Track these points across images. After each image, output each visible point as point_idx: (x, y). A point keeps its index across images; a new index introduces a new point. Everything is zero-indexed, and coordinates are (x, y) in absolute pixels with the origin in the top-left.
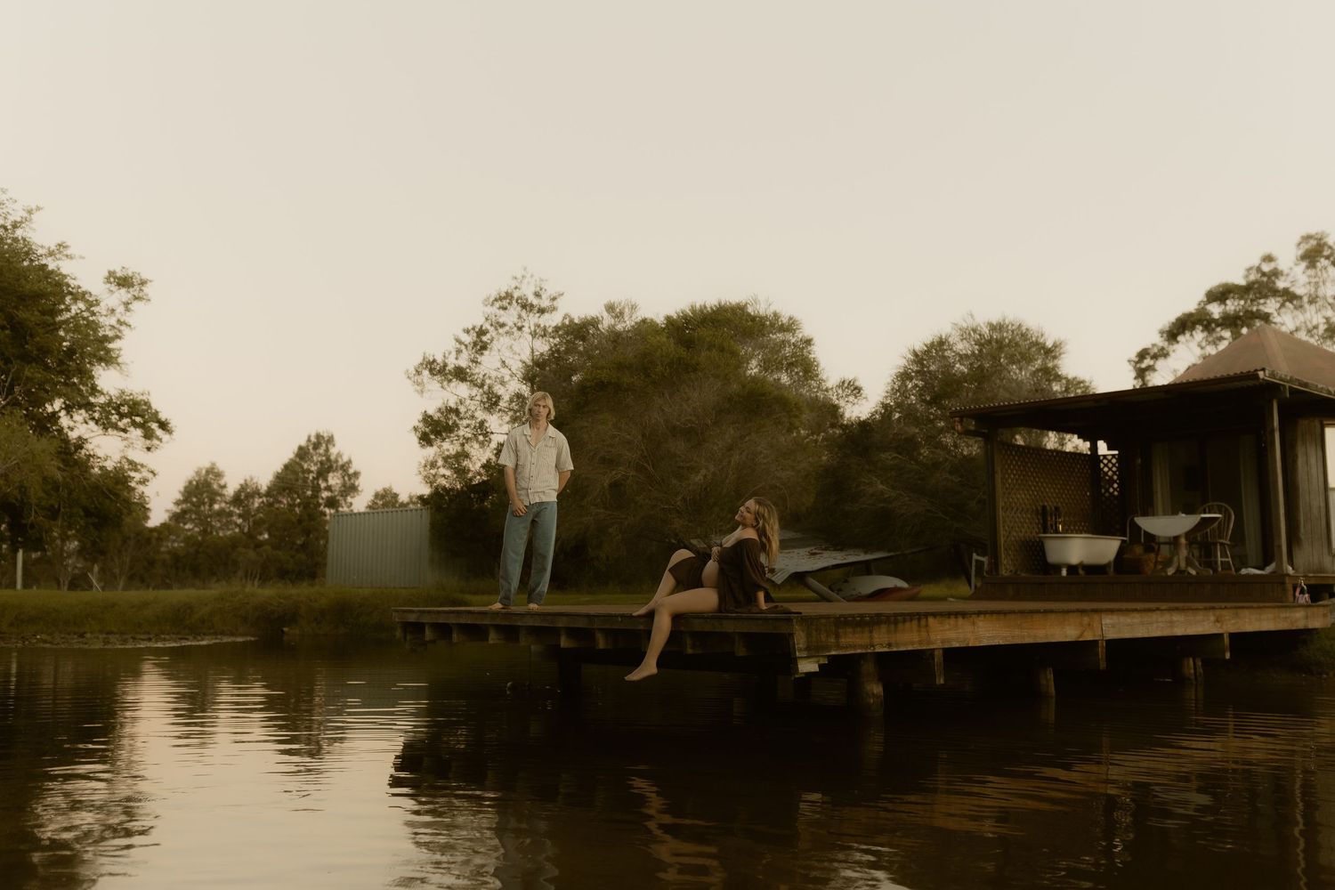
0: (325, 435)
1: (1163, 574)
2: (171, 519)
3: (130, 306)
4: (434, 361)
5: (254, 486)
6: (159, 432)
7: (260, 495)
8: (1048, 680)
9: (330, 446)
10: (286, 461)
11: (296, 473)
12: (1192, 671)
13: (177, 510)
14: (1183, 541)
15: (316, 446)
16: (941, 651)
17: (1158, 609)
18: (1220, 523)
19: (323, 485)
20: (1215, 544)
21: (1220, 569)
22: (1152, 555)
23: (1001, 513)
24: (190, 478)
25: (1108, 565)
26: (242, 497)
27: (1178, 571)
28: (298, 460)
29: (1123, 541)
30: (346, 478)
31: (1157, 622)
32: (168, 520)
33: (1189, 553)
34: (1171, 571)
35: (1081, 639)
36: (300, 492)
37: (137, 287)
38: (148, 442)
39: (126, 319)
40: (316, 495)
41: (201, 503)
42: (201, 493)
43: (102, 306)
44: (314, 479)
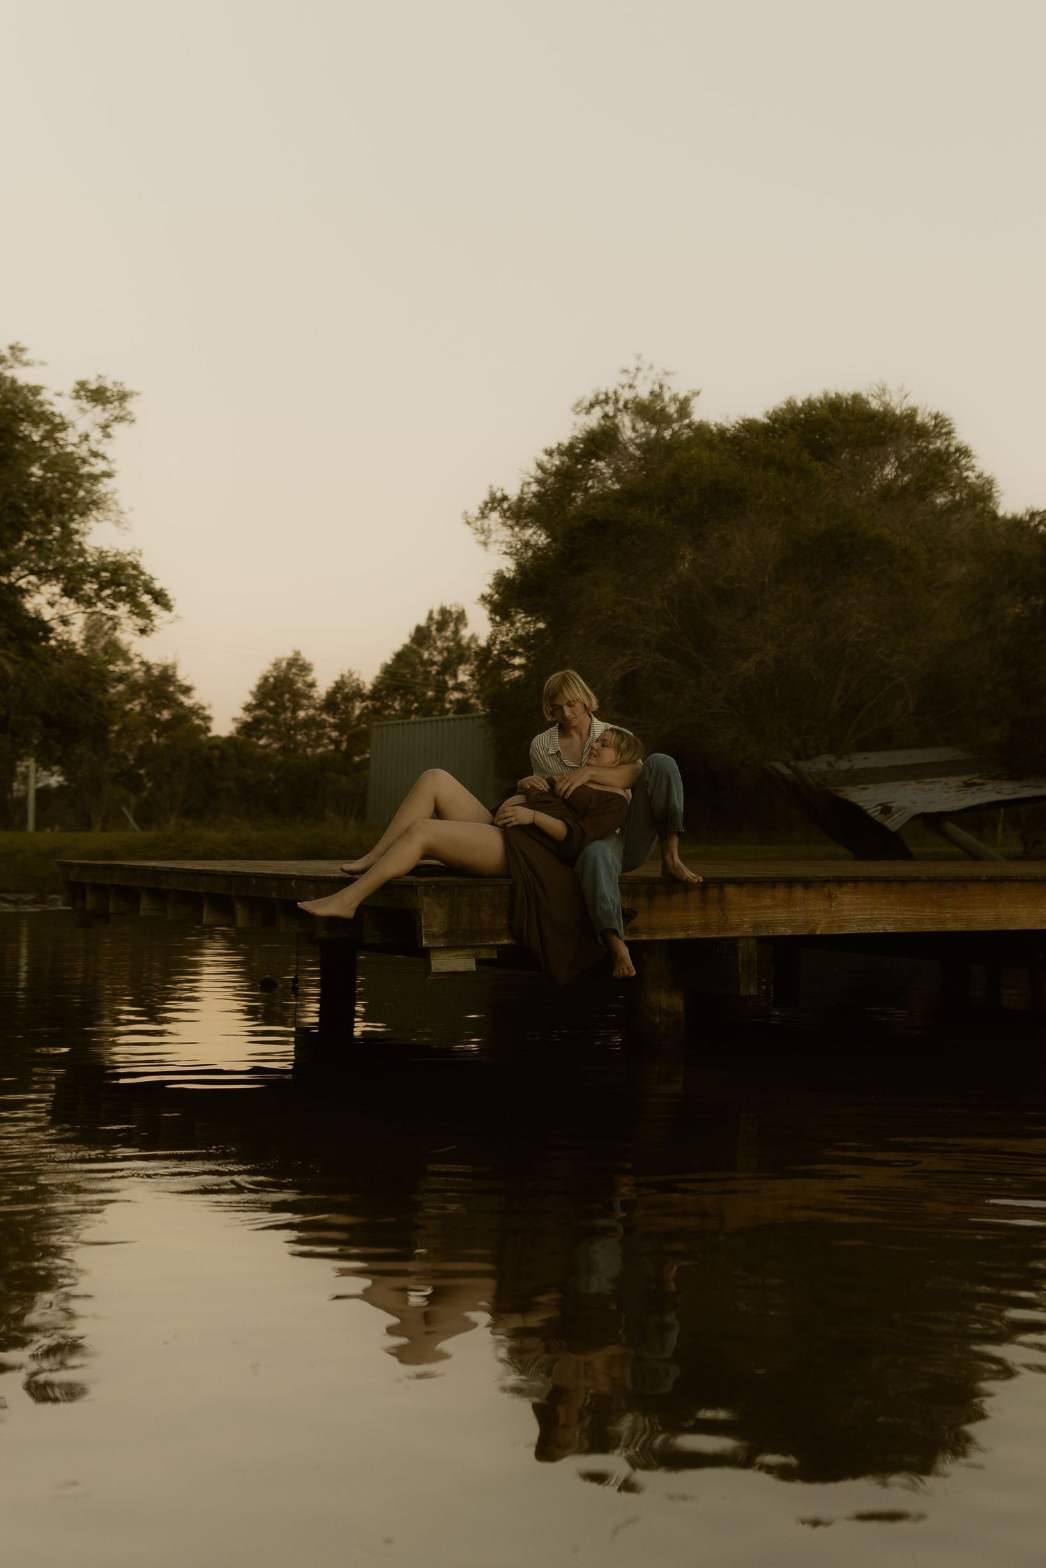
0: (453, 610)
2: (239, 731)
3: (109, 430)
4: (505, 497)
5: (354, 684)
6: (155, 609)
7: (363, 697)
9: (461, 627)
10: (398, 647)
11: (411, 665)
13: (247, 717)
15: (442, 626)
16: (753, 941)
19: (451, 683)
24: (265, 673)
26: (339, 700)
28: (415, 647)
32: (234, 732)
36: (418, 693)
37: (116, 403)
38: (141, 622)
39: (101, 449)
40: (440, 698)
41: (281, 708)
42: (282, 696)
43: (70, 430)
44: (438, 673)
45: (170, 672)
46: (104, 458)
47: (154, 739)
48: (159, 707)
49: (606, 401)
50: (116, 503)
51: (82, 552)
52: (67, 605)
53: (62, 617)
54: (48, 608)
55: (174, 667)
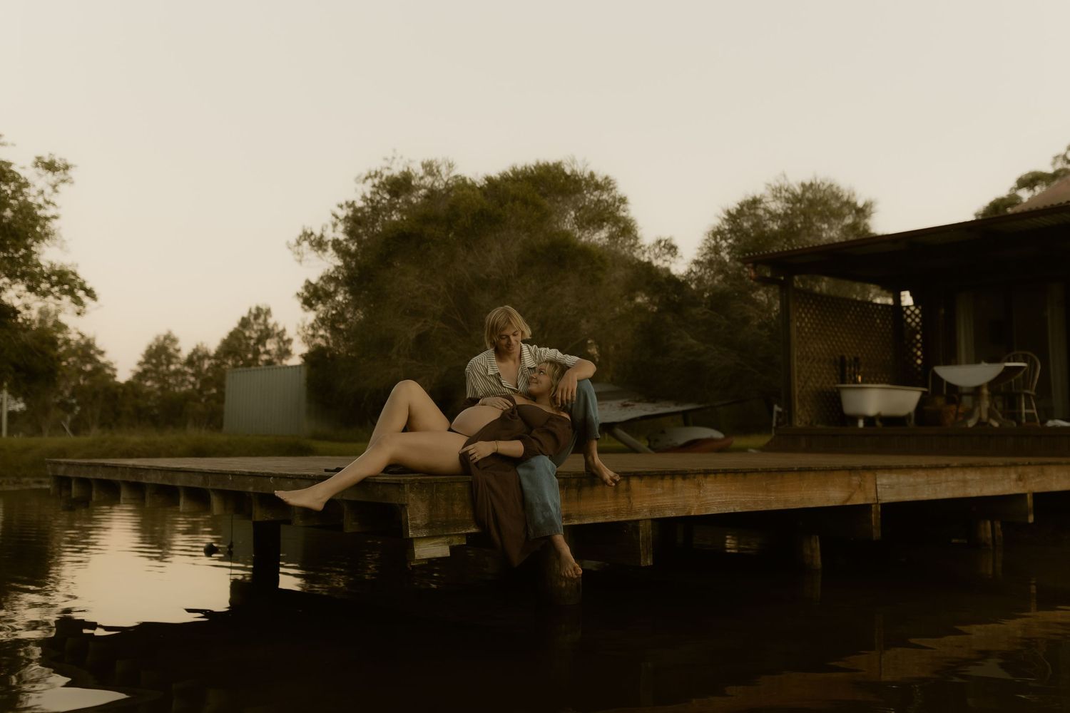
0: (264, 308)
1: (964, 426)
2: (134, 377)
3: (57, 188)
4: (312, 234)
5: (204, 351)
6: (86, 300)
7: (210, 358)
8: (813, 551)
9: (267, 317)
11: (239, 340)
12: (990, 535)
13: (139, 369)
14: (985, 391)
15: (257, 317)
16: (649, 523)
17: (948, 466)
18: (1025, 373)
19: (262, 350)
20: (1019, 395)
21: (1024, 421)
22: (954, 407)
23: (795, 363)
24: (150, 343)
25: (908, 416)
26: (195, 360)
27: (980, 423)
28: (241, 329)
29: (924, 393)
30: (281, 344)
31: (947, 481)
32: (132, 378)
33: (991, 405)
34: (971, 423)
35: (848, 504)
36: (243, 355)
37: (62, 171)
38: (77, 308)
39: (52, 199)
40: (256, 358)
41: (160, 364)
42: (160, 356)
43: (31, 188)
44: (255, 344)
45: (91, 342)
46: (54, 204)
47: (81, 382)
48: (85, 363)
49: (375, 176)
50: (61, 236)
51: (38, 265)
52: (29, 297)
53: (25, 305)
54: (17, 299)
55: (94, 339)
